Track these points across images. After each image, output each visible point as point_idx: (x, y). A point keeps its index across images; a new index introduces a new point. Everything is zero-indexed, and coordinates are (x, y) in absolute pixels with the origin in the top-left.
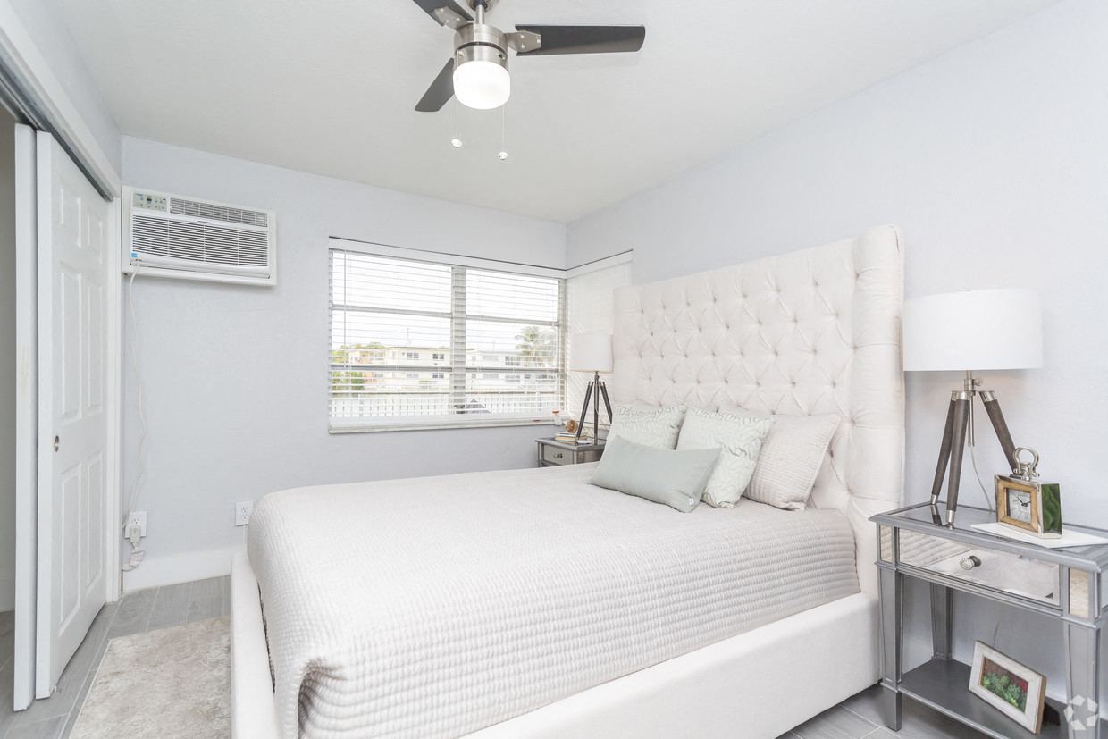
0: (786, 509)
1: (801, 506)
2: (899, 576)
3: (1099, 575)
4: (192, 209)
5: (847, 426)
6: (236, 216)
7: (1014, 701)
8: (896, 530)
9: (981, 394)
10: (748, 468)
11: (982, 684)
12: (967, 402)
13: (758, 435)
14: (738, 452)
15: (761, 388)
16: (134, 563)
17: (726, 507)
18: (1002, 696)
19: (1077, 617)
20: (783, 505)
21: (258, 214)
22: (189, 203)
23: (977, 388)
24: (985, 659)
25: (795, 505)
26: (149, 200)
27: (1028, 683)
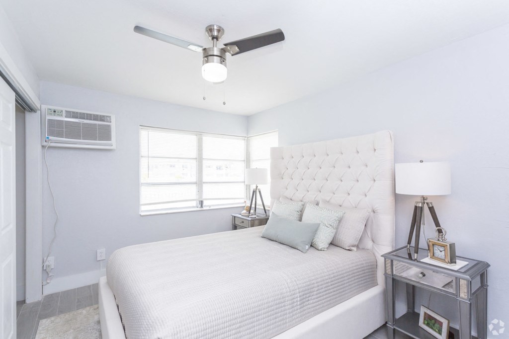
0: (349, 250)
1: (355, 249)
2: (393, 280)
3: (471, 282)
4: (75, 115)
5: (372, 213)
6: (96, 118)
7: (437, 330)
8: (392, 261)
9: (427, 203)
10: (332, 233)
11: (424, 323)
12: (422, 207)
13: (337, 219)
14: (329, 226)
15: (335, 195)
16: (48, 281)
17: (324, 250)
18: (432, 328)
19: (463, 298)
20: (347, 248)
21: (107, 116)
22: (73, 112)
23: (425, 201)
24: (425, 313)
25: (353, 248)
26: (55, 112)
27: (442, 323)
